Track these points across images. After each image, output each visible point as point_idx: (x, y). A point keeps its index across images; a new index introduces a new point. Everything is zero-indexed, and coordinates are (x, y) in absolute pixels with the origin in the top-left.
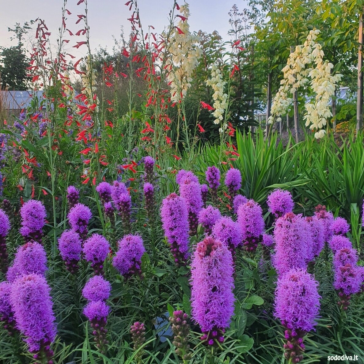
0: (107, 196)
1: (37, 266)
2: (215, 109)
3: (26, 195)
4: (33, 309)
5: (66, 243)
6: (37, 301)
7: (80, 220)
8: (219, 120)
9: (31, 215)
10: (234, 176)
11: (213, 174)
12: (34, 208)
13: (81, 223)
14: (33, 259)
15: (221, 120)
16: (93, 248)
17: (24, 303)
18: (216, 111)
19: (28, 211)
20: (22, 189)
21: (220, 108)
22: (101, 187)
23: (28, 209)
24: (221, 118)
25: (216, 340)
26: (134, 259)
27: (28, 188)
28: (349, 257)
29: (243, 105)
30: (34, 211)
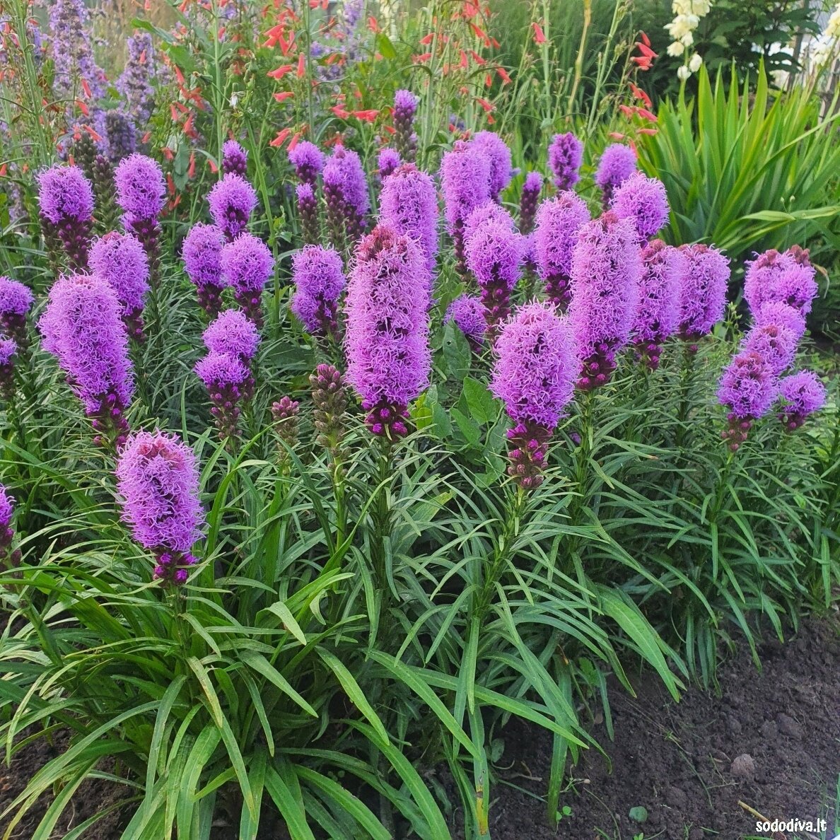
0: (310, 173)
1: (127, 278)
2: (677, 15)
3: (178, 171)
4: (83, 334)
5: (195, 249)
6: (94, 323)
7: (231, 208)
8: (683, 44)
9: (134, 185)
10: (616, 163)
11: (565, 152)
12: (139, 170)
13: (233, 214)
14: (119, 263)
15: (687, 44)
16: (236, 259)
17: (71, 323)
18: (677, 20)
19: (128, 177)
20: (171, 156)
21: (689, 13)
22: (297, 152)
23: (128, 172)
24: (689, 40)
25: (387, 426)
26: (321, 295)
27: (182, 154)
28: (773, 344)
29: (767, 12)
30: (137, 176)
